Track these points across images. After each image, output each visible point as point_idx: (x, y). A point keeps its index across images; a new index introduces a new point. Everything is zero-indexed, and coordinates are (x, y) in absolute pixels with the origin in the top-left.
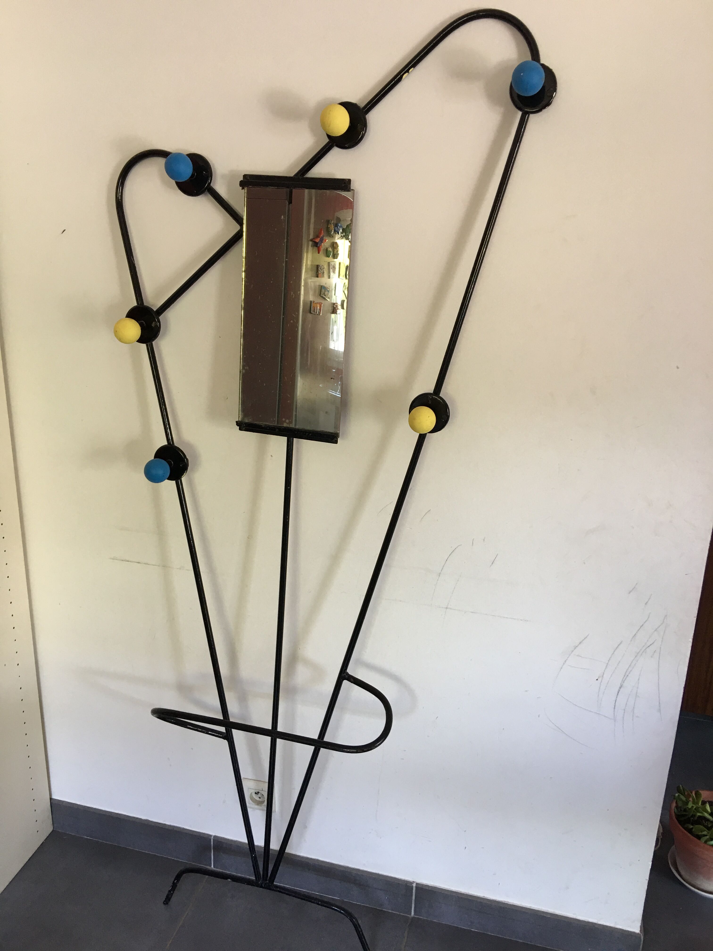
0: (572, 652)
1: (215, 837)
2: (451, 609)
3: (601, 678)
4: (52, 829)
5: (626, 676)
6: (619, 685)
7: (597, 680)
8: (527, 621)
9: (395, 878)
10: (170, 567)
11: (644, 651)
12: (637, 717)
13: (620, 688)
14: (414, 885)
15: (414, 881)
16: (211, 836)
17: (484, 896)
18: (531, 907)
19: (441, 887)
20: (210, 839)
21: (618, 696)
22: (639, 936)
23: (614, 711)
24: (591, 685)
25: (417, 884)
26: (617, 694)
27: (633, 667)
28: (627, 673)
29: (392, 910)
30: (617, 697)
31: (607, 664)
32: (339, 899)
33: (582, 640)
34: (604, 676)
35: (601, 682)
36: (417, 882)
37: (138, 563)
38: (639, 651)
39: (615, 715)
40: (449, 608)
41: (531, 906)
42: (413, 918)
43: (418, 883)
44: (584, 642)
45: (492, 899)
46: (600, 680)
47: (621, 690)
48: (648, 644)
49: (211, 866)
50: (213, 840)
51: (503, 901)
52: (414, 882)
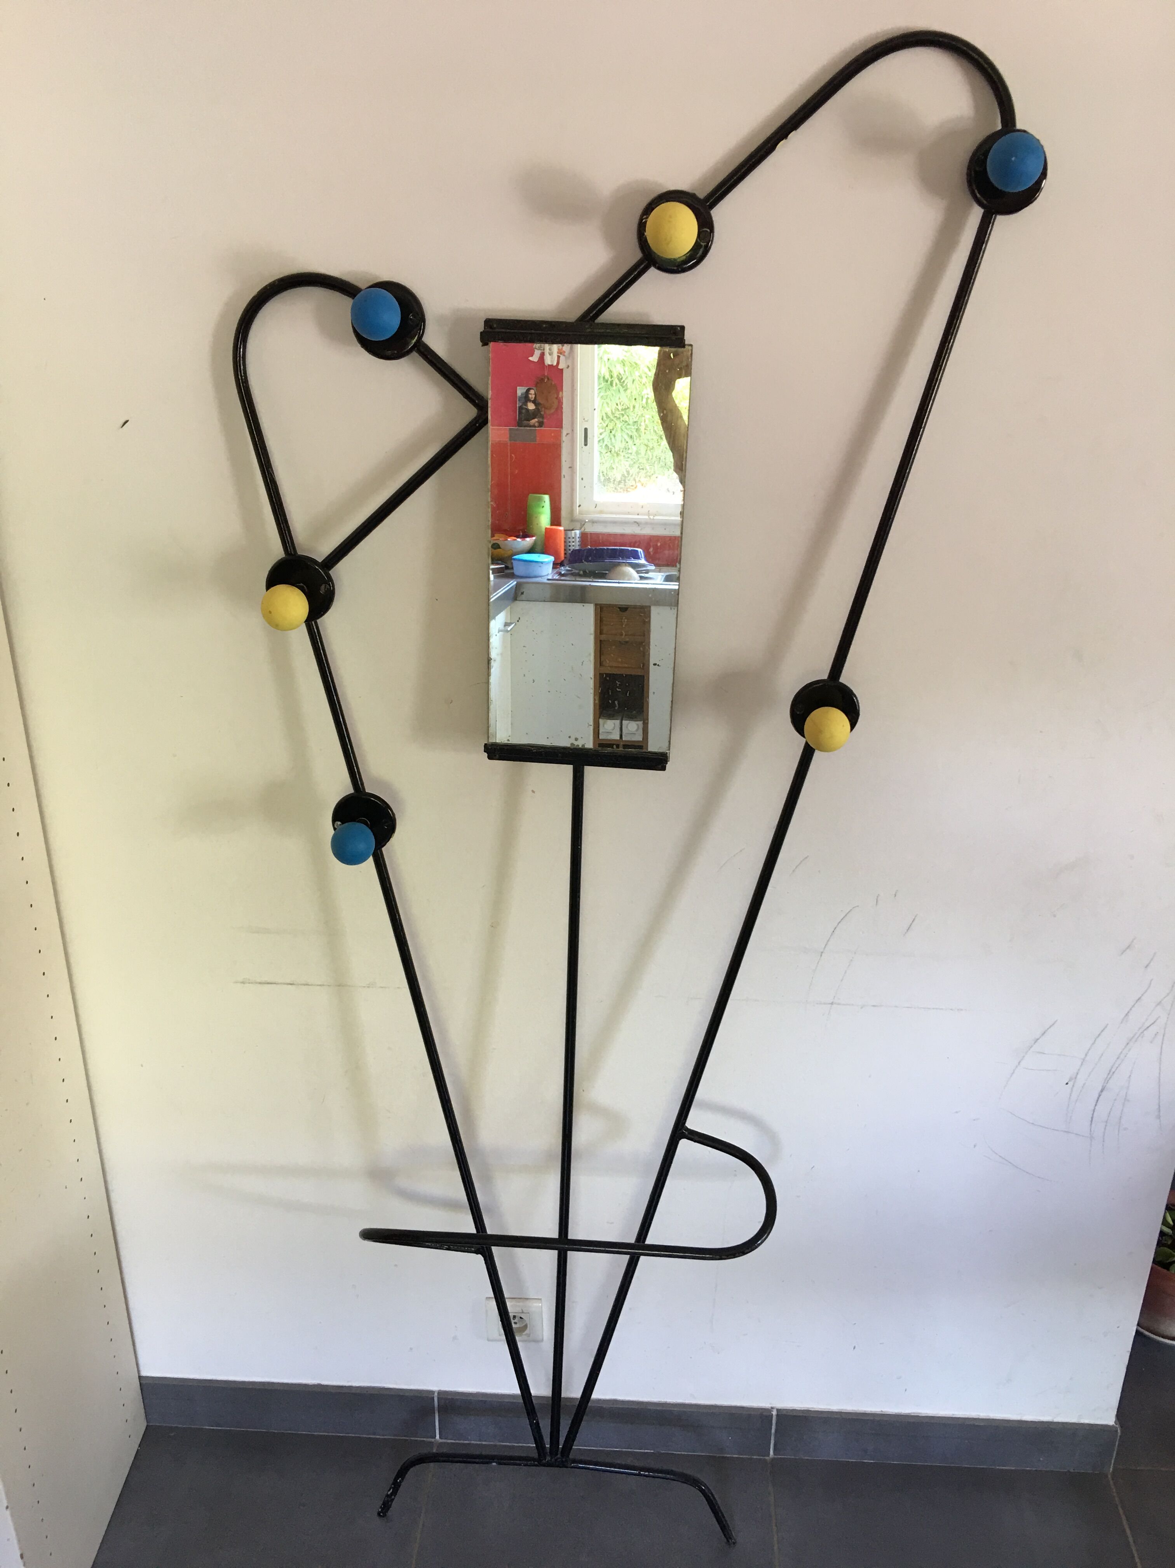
0: (1031, 1048)
1: (440, 1392)
2: (839, 1004)
3: (1073, 1081)
4: (145, 1424)
5: (1111, 1073)
6: (1100, 1088)
7: (1067, 1084)
8: (962, 1010)
9: (742, 1408)
10: (349, 986)
11: (1140, 1035)
12: (1126, 1129)
13: (1102, 1091)
14: (774, 1413)
15: (773, 1406)
16: (432, 1392)
17: (882, 1411)
18: (953, 1415)
19: (815, 1408)
20: (433, 1398)
21: (1098, 1104)
22: (1114, 1429)
23: (1091, 1124)
24: (1058, 1093)
25: (778, 1410)
26: (1096, 1101)
27: (1123, 1060)
28: (1113, 1070)
29: (739, 1453)
30: (1096, 1105)
31: (1084, 1060)
32: (653, 1451)
33: (1046, 1029)
34: (1079, 1076)
35: (1073, 1086)
36: (777, 1408)
37: (291, 984)
38: (1132, 1036)
39: (1092, 1130)
40: (836, 1004)
41: (953, 1413)
42: (773, 1459)
43: (780, 1408)
44: (1048, 1031)
45: (894, 1413)
46: (1070, 1084)
47: (1104, 1093)
48: (1147, 1024)
49: (436, 1436)
50: (438, 1398)
51: (912, 1413)
52: (772, 1408)
